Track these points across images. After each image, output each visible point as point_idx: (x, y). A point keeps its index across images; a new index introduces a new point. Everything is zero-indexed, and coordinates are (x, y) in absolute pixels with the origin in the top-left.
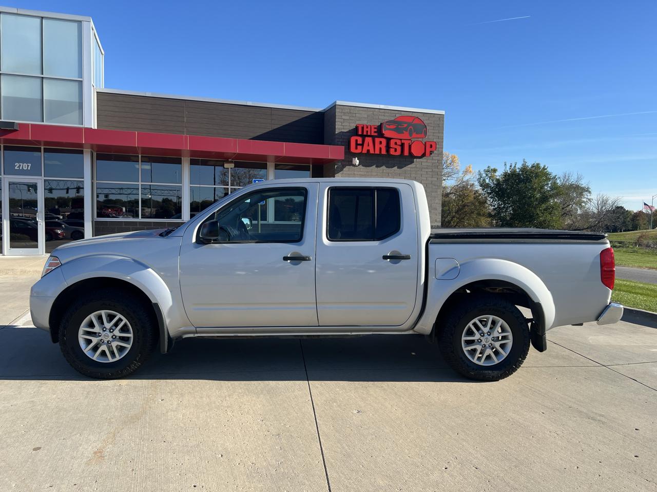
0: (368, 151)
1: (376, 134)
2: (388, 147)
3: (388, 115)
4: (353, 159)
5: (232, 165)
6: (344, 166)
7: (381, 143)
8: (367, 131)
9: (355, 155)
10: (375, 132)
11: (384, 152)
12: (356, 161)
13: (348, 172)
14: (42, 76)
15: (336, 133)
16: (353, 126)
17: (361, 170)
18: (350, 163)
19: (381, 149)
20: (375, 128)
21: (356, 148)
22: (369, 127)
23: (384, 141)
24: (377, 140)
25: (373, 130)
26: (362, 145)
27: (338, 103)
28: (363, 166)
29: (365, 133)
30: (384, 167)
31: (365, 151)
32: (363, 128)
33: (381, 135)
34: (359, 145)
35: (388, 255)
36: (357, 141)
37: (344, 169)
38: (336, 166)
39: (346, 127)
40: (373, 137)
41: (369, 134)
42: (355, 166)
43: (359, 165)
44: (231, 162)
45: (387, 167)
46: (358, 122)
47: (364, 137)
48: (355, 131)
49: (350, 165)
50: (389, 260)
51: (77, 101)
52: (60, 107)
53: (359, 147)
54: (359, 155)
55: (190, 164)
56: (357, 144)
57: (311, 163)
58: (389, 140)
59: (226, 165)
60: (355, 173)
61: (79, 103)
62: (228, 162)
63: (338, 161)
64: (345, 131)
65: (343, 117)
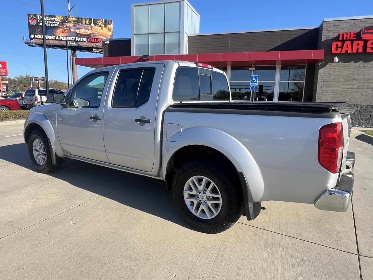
0: (347, 51)
1: (355, 38)
2: (365, 47)
3: (367, 22)
4: (334, 58)
5: (254, 69)
6: (326, 64)
7: (358, 44)
8: (347, 37)
9: (335, 55)
10: (354, 37)
11: (361, 51)
12: (336, 59)
13: (330, 68)
14: (164, 32)
15: (322, 41)
16: (336, 35)
17: (341, 65)
18: (332, 61)
19: (358, 49)
20: (354, 34)
21: (337, 50)
22: (349, 34)
23: (361, 43)
24: (355, 43)
25: (352, 35)
26: (342, 47)
27: (325, 20)
28: (342, 62)
29: (345, 39)
30: (361, 62)
31: (344, 51)
32: (343, 35)
33: (360, 38)
34: (339, 47)
35: (139, 119)
36: (337, 45)
37: (326, 66)
38: (320, 64)
39: (330, 36)
40: (352, 41)
41: (348, 39)
42: (335, 63)
43: (338, 62)
44: (253, 67)
45: (364, 62)
46: (340, 31)
47: (343, 41)
48: (337, 39)
49: (332, 63)
50: (139, 123)
51: (178, 42)
52: (171, 46)
53: (339, 50)
54: (339, 55)
55: (231, 70)
56: (337, 47)
57: (306, 63)
58: (366, 42)
59: (250, 69)
60: (335, 68)
61: (179, 43)
62: (252, 67)
63: (322, 60)
64: (330, 39)
65: (329, 29)
